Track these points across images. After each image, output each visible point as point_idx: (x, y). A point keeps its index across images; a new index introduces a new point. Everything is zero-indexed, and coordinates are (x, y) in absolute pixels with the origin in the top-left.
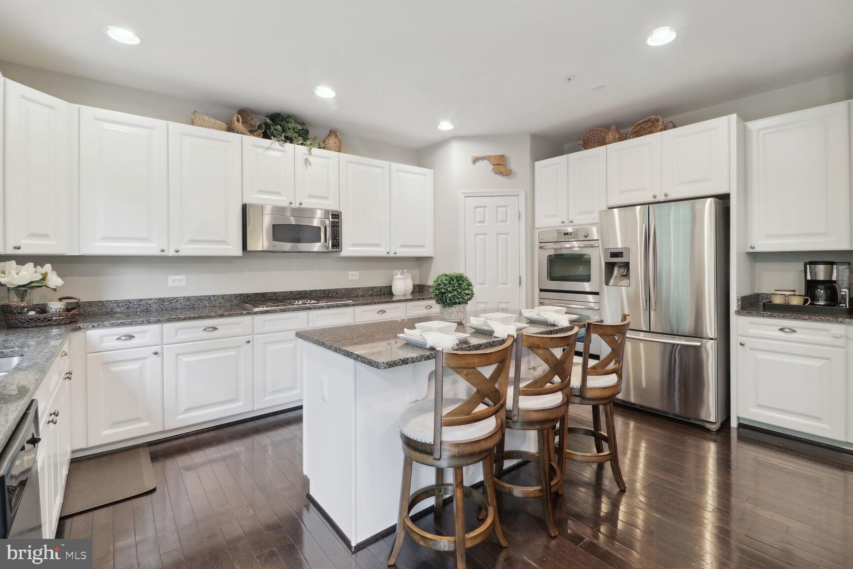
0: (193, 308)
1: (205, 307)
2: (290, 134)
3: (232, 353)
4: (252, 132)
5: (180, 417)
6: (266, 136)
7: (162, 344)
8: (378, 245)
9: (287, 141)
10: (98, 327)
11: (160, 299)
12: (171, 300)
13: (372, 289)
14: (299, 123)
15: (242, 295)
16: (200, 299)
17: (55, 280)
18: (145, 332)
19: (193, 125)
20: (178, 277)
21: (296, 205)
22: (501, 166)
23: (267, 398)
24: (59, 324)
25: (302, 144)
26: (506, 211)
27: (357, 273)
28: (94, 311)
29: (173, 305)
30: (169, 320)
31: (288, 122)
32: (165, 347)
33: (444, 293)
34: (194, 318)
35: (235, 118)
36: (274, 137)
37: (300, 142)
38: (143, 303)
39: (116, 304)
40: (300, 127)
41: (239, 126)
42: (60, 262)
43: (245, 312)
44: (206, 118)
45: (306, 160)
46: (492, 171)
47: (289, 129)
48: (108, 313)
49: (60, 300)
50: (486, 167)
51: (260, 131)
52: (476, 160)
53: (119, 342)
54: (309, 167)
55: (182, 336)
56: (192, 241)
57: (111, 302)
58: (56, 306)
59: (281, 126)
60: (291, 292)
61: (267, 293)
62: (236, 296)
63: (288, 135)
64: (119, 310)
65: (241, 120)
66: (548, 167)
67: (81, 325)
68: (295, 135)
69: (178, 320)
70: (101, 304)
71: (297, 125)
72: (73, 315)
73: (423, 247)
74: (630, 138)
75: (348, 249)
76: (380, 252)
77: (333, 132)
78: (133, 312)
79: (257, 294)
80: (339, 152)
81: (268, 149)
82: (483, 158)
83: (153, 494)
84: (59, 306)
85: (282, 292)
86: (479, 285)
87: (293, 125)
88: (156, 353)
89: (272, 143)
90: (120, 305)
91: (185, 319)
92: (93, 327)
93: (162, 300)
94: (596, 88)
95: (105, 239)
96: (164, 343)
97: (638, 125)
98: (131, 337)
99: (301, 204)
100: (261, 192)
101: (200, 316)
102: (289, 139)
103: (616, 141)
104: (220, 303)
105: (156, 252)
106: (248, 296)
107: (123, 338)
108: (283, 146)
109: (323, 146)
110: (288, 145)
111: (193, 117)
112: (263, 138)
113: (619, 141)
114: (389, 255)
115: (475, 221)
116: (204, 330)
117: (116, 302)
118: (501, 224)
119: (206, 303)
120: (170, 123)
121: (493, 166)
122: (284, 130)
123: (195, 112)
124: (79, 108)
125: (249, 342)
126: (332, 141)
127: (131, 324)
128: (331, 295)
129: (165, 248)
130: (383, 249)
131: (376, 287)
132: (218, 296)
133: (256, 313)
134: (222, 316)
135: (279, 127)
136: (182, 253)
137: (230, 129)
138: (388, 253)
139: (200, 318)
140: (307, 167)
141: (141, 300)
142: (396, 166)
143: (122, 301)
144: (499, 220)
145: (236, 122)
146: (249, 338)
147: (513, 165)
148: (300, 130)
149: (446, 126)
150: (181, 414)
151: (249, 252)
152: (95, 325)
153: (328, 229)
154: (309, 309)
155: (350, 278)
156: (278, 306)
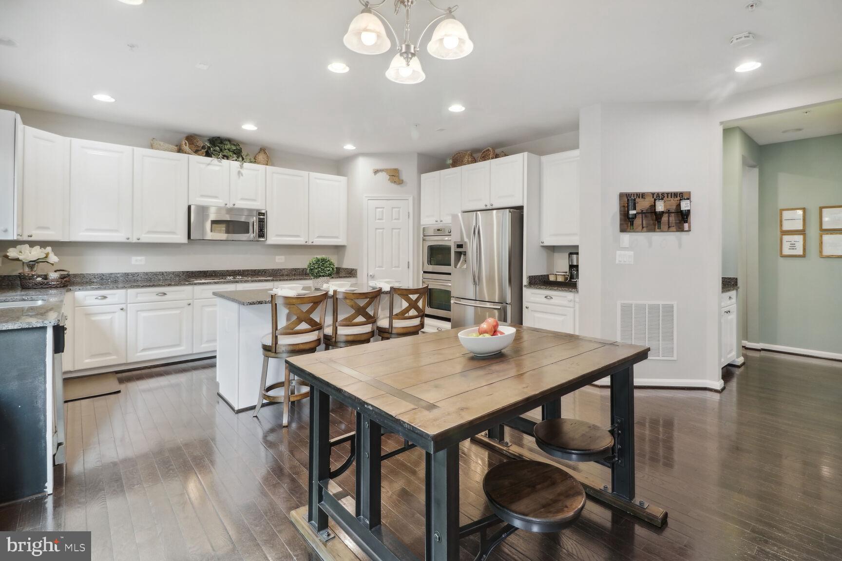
0: (150, 281)
1: (159, 280)
2: (226, 153)
3: (178, 312)
4: (196, 152)
5: (138, 354)
6: (208, 154)
7: (126, 303)
8: (298, 236)
9: (225, 158)
10: (83, 290)
11: (125, 273)
12: (133, 275)
13: (295, 270)
14: (234, 145)
15: (188, 272)
16: (156, 274)
17: (53, 258)
18: (115, 294)
19: (152, 149)
20: (139, 258)
21: (230, 206)
22: (395, 176)
23: (203, 345)
24: (56, 287)
25: (236, 160)
26: (399, 211)
27: (283, 257)
28: (77, 281)
29: (135, 277)
30: (132, 287)
31: (225, 144)
32: (129, 305)
33: (312, 269)
34: (150, 286)
35: (184, 143)
36: (214, 155)
37: (234, 159)
38: (113, 276)
39: (93, 277)
40: (234, 148)
41: (186, 148)
42: (57, 246)
43: (187, 283)
44: (162, 143)
45: (239, 173)
46: (389, 180)
47: (225, 149)
48: (87, 282)
49: (56, 271)
50: (383, 177)
51: (204, 151)
52: (376, 172)
53: (97, 300)
54: (241, 177)
55: (140, 298)
56: (149, 232)
57: (90, 274)
58: (53, 276)
59: (219, 147)
60: (227, 271)
61: (208, 271)
62: (183, 272)
63: (224, 154)
64: (95, 280)
65: (187, 144)
66: (430, 178)
67: (71, 288)
68: (231, 154)
69: (138, 287)
70: (82, 276)
71: (232, 146)
72: (66, 281)
73: (337, 237)
74: (480, 161)
75: (272, 238)
76: (300, 241)
77: (263, 150)
78: (106, 282)
79: (200, 271)
80: (267, 165)
81: (209, 164)
82: (381, 171)
83: (119, 394)
84: (56, 276)
85: (220, 271)
86: (378, 267)
87: (228, 146)
88: (122, 309)
89: (212, 161)
90: (96, 277)
91: (142, 287)
92: (79, 289)
93: (127, 274)
94: (440, 130)
95: (87, 230)
96: (128, 302)
97: (484, 152)
98: (105, 297)
99: (234, 205)
100: (202, 196)
101: (154, 285)
102: (226, 157)
103: (469, 164)
104: (171, 277)
105: (123, 240)
106: (192, 273)
107: (100, 298)
108: (221, 162)
109: (255, 161)
110: (225, 162)
111: (152, 142)
112: (205, 156)
113: (471, 163)
114: (307, 243)
115: (376, 218)
116: (157, 295)
117: (94, 275)
118: (395, 221)
119: (160, 277)
120: (135, 148)
121: (389, 177)
122: (221, 150)
123: (154, 139)
124: (71, 141)
125: (190, 304)
126: (261, 157)
127: (105, 289)
128: (260, 274)
129: (130, 237)
130: (302, 239)
131: (298, 269)
132: (170, 273)
133: (195, 284)
134: (169, 285)
135: (217, 148)
136: (143, 240)
137: (180, 150)
138: (306, 242)
139: (154, 286)
140: (239, 177)
141: (111, 274)
142: (314, 175)
143: (97, 274)
144: (394, 218)
145: (185, 146)
146: (190, 301)
147: (404, 176)
148: (234, 150)
149: (349, 147)
150: (140, 352)
151: (193, 240)
152: (81, 288)
153: (255, 224)
154: (237, 282)
155: (277, 261)
156: (213, 279)
